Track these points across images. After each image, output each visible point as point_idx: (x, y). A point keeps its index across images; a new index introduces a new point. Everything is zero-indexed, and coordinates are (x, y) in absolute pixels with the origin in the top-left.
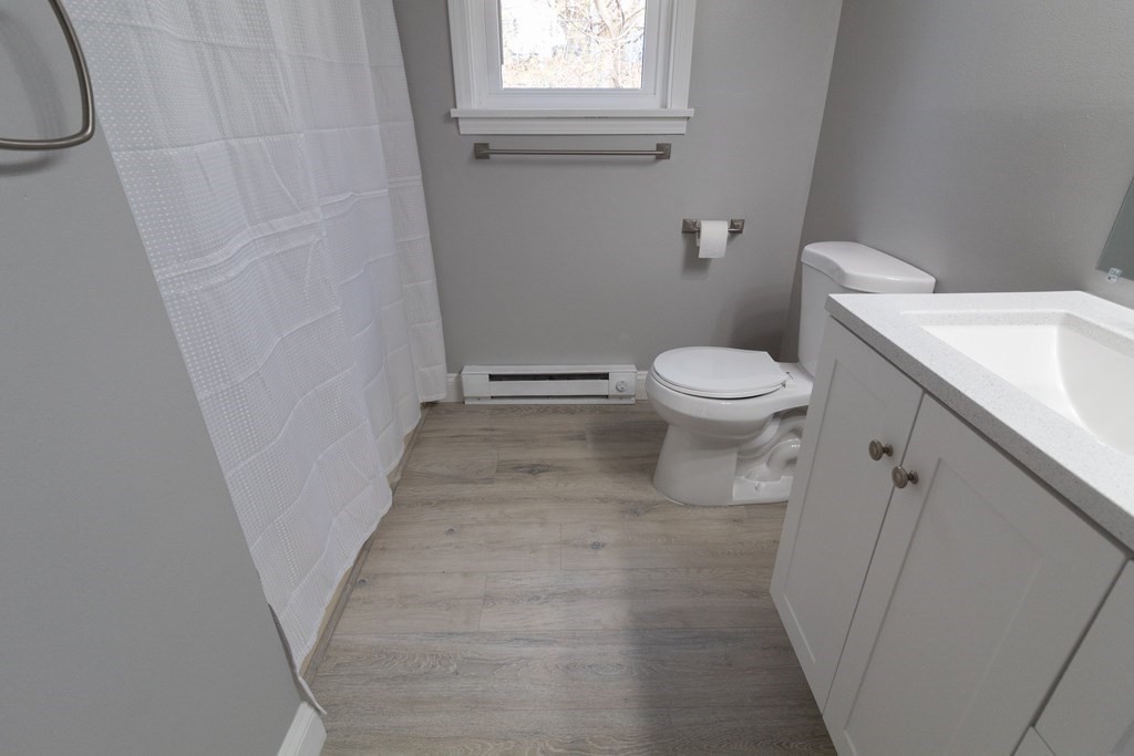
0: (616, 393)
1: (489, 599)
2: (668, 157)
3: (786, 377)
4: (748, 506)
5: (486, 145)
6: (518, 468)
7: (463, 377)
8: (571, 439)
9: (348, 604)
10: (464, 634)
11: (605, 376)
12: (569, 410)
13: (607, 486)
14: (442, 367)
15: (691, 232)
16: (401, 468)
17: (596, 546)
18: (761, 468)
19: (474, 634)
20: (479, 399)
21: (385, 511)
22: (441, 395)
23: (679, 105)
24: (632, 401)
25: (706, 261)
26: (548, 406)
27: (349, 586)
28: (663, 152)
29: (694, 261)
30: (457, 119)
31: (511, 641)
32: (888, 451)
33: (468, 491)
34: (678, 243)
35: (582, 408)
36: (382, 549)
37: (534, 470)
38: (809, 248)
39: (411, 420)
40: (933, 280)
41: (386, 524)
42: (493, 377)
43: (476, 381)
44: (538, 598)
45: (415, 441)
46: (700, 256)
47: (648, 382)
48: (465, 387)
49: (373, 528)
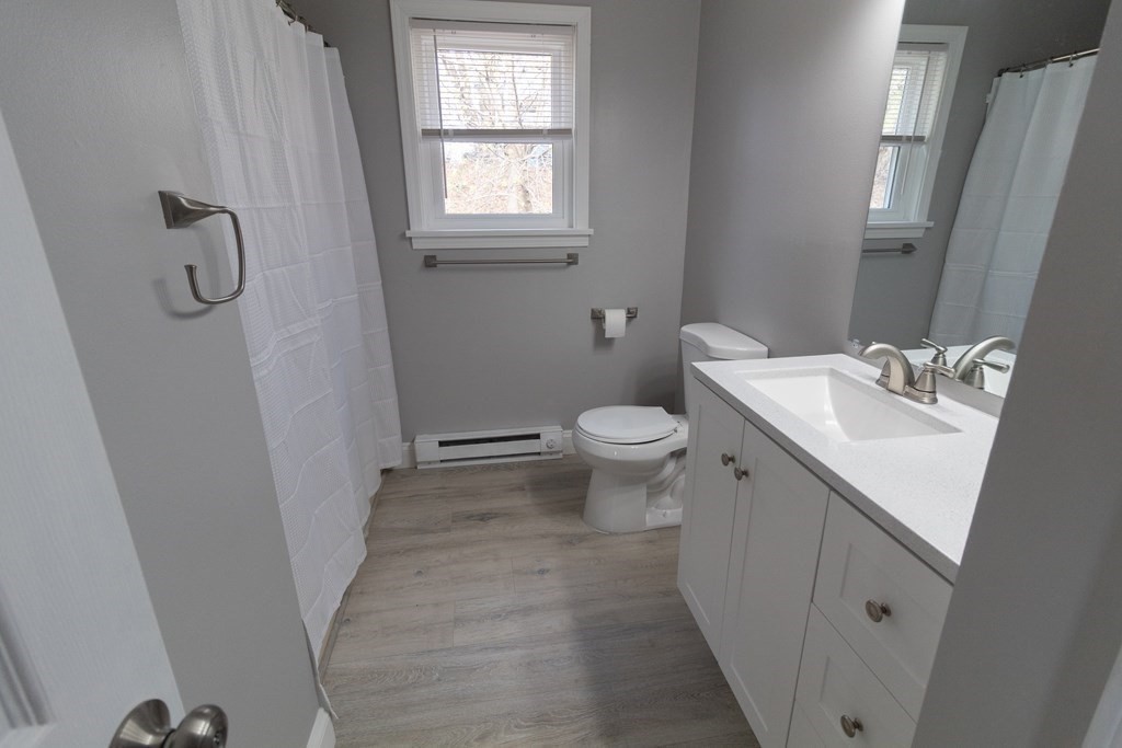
0: (547, 450)
1: (459, 621)
2: (576, 263)
3: (676, 425)
4: (658, 529)
5: (434, 257)
6: (469, 517)
7: (417, 445)
8: (512, 490)
9: (339, 639)
10: (442, 650)
11: (537, 436)
12: (508, 467)
13: (548, 525)
14: (398, 436)
15: (598, 318)
16: (368, 526)
17: (542, 572)
18: (667, 499)
19: (450, 649)
20: (429, 463)
21: (361, 560)
22: (397, 461)
23: (582, 226)
24: (561, 456)
25: (611, 340)
26: (491, 465)
27: (337, 625)
28: (572, 259)
29: (602, 340)
30: (411, 238)
31: (481, 650)
32: (732, 459)
33: (429, 539)
34: (589, 327)
35: (519, 465)
36: (361, 593)
37: (484, 518)
38: (684, 329)
39: (374, 484)
40: (766, 349)
41: (363, 572)
42: (442, 444)
43: (428, 448)
44: (500, 616)
45: (378, 502)
46: (607, 336)
47: (574, 436)
48: (418, 452)
49: (354, 574)
